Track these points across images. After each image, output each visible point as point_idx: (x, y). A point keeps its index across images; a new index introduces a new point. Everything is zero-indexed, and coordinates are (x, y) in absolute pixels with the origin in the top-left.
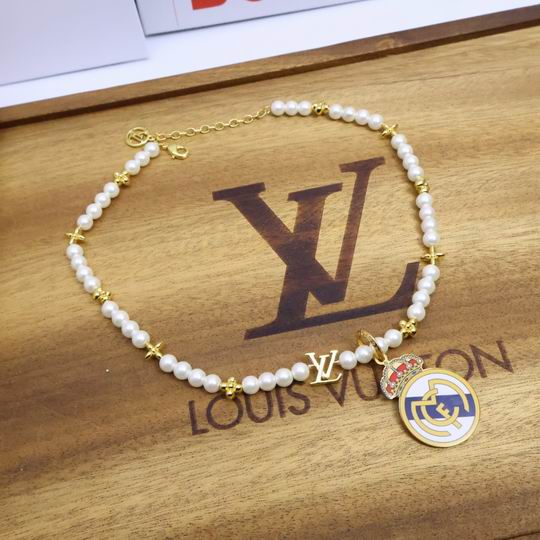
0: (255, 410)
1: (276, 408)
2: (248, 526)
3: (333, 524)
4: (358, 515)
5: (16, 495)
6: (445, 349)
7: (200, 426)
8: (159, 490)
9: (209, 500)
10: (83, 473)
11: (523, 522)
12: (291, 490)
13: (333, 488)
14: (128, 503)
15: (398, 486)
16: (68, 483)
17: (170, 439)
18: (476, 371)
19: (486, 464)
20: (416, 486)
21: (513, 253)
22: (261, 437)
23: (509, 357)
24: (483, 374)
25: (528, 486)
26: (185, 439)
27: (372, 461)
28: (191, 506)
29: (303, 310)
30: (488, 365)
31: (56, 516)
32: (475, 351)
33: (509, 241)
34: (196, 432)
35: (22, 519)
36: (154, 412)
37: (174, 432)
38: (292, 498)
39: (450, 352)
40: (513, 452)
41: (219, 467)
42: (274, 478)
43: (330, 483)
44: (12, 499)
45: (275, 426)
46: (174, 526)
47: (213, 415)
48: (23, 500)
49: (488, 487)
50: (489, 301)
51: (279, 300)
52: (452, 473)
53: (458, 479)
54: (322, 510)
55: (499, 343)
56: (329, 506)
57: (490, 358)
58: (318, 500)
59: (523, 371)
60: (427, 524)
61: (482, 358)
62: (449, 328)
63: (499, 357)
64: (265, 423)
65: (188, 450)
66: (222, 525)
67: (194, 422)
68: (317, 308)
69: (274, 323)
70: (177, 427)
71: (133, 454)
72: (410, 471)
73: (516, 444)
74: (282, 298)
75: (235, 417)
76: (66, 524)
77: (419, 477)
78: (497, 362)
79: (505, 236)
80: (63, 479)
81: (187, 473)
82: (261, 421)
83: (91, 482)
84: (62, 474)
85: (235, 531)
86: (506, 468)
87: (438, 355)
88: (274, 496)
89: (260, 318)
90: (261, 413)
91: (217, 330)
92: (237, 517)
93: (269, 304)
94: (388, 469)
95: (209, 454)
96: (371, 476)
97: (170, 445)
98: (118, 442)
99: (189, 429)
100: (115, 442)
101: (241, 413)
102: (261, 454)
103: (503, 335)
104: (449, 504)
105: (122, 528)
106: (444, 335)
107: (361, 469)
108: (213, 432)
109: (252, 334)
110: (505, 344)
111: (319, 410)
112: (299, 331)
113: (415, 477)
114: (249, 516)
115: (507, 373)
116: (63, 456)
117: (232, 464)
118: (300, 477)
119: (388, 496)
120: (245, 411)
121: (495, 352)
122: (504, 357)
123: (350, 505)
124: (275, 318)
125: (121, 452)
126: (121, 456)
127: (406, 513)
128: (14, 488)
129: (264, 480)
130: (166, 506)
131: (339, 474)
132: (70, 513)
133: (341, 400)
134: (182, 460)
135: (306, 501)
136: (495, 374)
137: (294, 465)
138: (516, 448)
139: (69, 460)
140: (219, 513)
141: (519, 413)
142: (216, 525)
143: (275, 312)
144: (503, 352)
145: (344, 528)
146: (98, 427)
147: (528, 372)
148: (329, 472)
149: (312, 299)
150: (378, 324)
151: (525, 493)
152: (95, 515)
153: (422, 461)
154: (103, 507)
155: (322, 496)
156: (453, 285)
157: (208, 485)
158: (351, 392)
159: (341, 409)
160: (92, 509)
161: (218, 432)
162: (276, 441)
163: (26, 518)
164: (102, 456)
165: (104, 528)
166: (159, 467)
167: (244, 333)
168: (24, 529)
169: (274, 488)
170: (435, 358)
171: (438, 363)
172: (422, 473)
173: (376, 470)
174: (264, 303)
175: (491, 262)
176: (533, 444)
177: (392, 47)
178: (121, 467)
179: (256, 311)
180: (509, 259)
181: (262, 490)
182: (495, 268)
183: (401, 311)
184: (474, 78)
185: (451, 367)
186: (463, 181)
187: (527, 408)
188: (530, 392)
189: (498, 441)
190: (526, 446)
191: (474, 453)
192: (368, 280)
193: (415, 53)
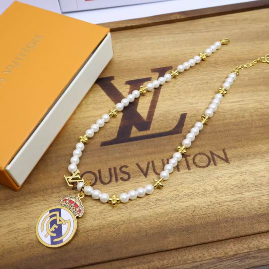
0: (103, 179)
1: (114, 178)
2: (97, 233)
3: (139, 232)
4: (151, 228)
6: (197, 152)
10: (16, 207)
11: (232, 232)
12: (119, 216)
13: (140, 215)
15: (171, 215)
16: (8, 211)
17: (61, 191)
18: (212, 163)
19: (215, 205)
20: (181, 215)
23: (228, 156)
24: (215, 164)
25: (235, 215)
26: (68, 192)
27: (160, 203)
29: (130, 133)
30: (218, 160)
32: (212, 154)
33: (230, 105)
34: (74, 188)
36: (53, 179)
37: (62, 188)
38: (119, 220)
39: (200, 154)
40: (229, 200)
43: (139, 213)
45: (113, 186)
50: (219, 131)
51: (118, 129)
52: (198, 209)
53: (201, 212)
54: (134, 225)
55: (224, 150)
56: (137, 223)
57: (219, 157)
58: (132, 221)
59: (234, 163)
60: (185, 232)
61: (215, 157)
63: (224, 157)
64: (108, 185)
68: (136, 133)
69: (115, 139)
70: (64, 186)
71: (42, 198)
72: (178, 208)
73: (230, 196)
74: (120, 128)
75: (94, 182)
76: (6, 230)
77: (182, 211)
78: (222, 159)
80: (5, 209)
82: (106, 184)
83: (20, 211)
84: (6, 207)
86: (224, 207)
87: (194, 155)
89: (108, 137)
90: (107, 180)
92: (91, 228)
93: (113, 131)
96: (159, 210)
97: (60, 194)
100: (33, 192)
101: (96, 180)
103: (225, 147)
104: (197, 223)
106: (197, 146)
107: (154, 207)
109: (104, 144)
110: (226, 151)
111: (135, 179)
112: (127, 143)
113: (180, 210)
115: (226, 164)
116: (6, 199)
118: (124, 210)
119: (166, 219)
120: (98, 179)
121: (221, 154)
122: (226, 156)
123: (147, 223)
124: (115, 137)
125: (36, 197)
126: (36, 199)
127: (175, 227)
129: (106, 211)
131: (143, 209)
132: (8, 225)
133: (146, 175)
135: (126, 221)
136: (221, 164)
138: (229, 198)
139: (10, 201)
141: (232, 182)
143: (116, 134)
144: (225, 154)
145: (144, 234)
147: (236, 163)
148: (138, 208)
149: (134, 129)
150: (166, 141)
151: (233, 219)
152: (20, 226)
153: (184, 204)
155: (135, 219)
158: (151, 171)
159: (146, 179)
160: (20, 223)
164: (26, 199)
165: (25, 233)
167: (100, 143)
169: (111, 215)
170: (192, 157)
171: (194, 159)
172: (184, 209)
173: (161, 207)
174: (111, 130)
175: (221, 114)
176: (238, 196)
177: (178, 18)
178: (35, 204)
179: (106, 133)
180: (230, 113)
181: (105, 215)
182: (223, 117)
183: (177, 135)
184: (217, 33)
185: (200, 161)
186: (209, 78)
187: (236, 180)
188: (237, 173)
189: (221, 195)
190: (235, 197)
191: (209, 200)
192: (162, 121)
193: (189, 21)
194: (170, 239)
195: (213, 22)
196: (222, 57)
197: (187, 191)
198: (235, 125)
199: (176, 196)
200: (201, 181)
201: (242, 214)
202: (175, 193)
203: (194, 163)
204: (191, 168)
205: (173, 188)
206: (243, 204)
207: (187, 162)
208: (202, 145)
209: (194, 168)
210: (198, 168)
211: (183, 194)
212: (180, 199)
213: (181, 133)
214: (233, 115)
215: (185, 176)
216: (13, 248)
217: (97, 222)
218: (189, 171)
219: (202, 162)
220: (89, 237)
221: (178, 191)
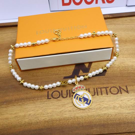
0: (63, 95)
1: (68, 95)
3: (79, 124)
4: (85, 123)
5: (3, 108)
6: (112, 86)
7: (49, 97)
8: (37, 111)
9: (49, 115)
10: (20, 105)
11: (127, 129)
12: (69, 115)
13: (80, 116)
14: (29, 113)
15: (96, 117)
17: (42, 99)
18: (119, 92)
19: (119, 114)
20: (101, 117)
21: (132, 66)
22: (64, 101)
23: (128, 90)
24: (121, 93)
25: (129, 121)
26: (45, 100)
27: (91, 110)
28: (44, 115)
29: (79, 73)
30: (123, 91)
31: (12, 114)
32: (120, 88)
33: (132, 63)
34: (48, 98)
35: (3, 113)
37: (43, 98)
38: (69, 117)
39: (114, 87)
41: (53, 107)
42: (66, 111)
43: (79, 114)
44: (2, 109)
45: (68, 99)
46: (40, 119)
47: (53, 95)
48: (5, 109)
49: (119, 120)
50: (125, 76)
51: (73, 71)
52: (110, 116)
53: (111, 117)
54: (76, 120)
55: (126, 86)
56: (78, 120)
57: (123, 89)
58: (76, 118)
59: (131, 94)
60: (102, 127)
61: (121, 89)
62: (114, 81)
63: (126, 90)
64: (66, 98)
65: (46, 102)
66: (51, 121)
67: (48, 96)
68: (82, 74)
70: (44, 97)
71: (32, 102)
72: (100, 114)
73: (127, 111)
75: (58, 96)
76: (14, 116)
77: (102, 115)
78: (125, 91)
79: (130, 62)
80: (15, 106)
81: (45, 108)
82: (64, 98)
83: (21, 107)
84: (15, 104)
85: (54, 123)
86: (124, 116)
87: (111, 87)
88: (65, 116)
89: (68, 74)
90: (65, 96)
91: (57, 76)
92: (55, 119)
93: (70, 71)
94: (94, 113)
95: (51, 104)
96: (90, 114)
97: (41, 101)
98: (29, 99)
99: (47, 98)
101: (60, 95)
102: (63, 105)
103: (127, 85)
104: (109, 123)
105: (27, 118)
106: (113, 83)
107: (87, 112)
108: (52, 99)
110: (128, 87)
113: (101, 115)
114: (58, 119)
115: (127, 94)
116: (15, 100)
117: (56, 107)
118: (72, 112)
119: (93, 119)
120: (61, 95)
121: (125, 88)
122: (127, 90)
123: (83, 120)
124: (71, 75)
125: (29, 101)
127: (97, 123)
128: (3, 106)
129: (63, 112)
130: (38, 115)
131: (82, 112)
132: (15, 114)
134: (44, 105)
135: (73, 118)
136: (124, 93)
137: (71, 109)
138: (127, 112)
139: (17, 101)
140: (51, 118)
141: (129, 103)
142: (50, 121)
144: (127, 88)
145: (81, 125)
146: (25, 95)
147: (133, 94)
149: (81, 71)
150: (97, 79)
151: (128, 123)
152: (21, 115)
153: (103, 112)
154: (23, 113)
156: (116, 72)
157: (49, 111)
160: (21, 113)
161: (53, 99)
162: (67, 103)
163: (4, 113)
164: (25, 101)
165: (23, 118)
166: (38, 105)
167: (63, 77)
168: (3, 116)
169: (65, 114)
170: (109, 88)
171: (110, 90)
172: (103, 115)
173: (91, 113)
174: (69, 71)
175: (127, 68)
176: (132, 111)
177: (108, 17)
178: (29, 105)
179: (67, 72)
180: (131, 67)
181: (62, 114)
182: (127, 69)
183: (102, 76)
184: (128, 26)
185: (113, 91)
186: (122, 48)
187: (131, 102)
188: (132, 99)
189: (123, 109)
190: (130, 111)
191: (116, 111)
192: (95, 68)
193: (114, 19)
194: (94, 130)
195: (126, 20)
196: (129, 38)
197: (105, 106)
198: (133, 74)
199: (99, 108)
200: (113, 101)
201: (133, 121)
202: (99, 106)
203: (110, 92)
204: (108, 94)
205: (98, 104)
206: (134, 115)
207: (107, 91)
208: (115, 83)
209: (110, 94)
210: (112, 94)
211: (103, 107)
212: (101, 109)
213: (105, 75)
214: (133, 69)
215: (105, 98)
216: (16, 125)
217: (58, 117)
218: (108, 95)
219: (114, 92)
220: (54, 124)
221: (101, 105)
